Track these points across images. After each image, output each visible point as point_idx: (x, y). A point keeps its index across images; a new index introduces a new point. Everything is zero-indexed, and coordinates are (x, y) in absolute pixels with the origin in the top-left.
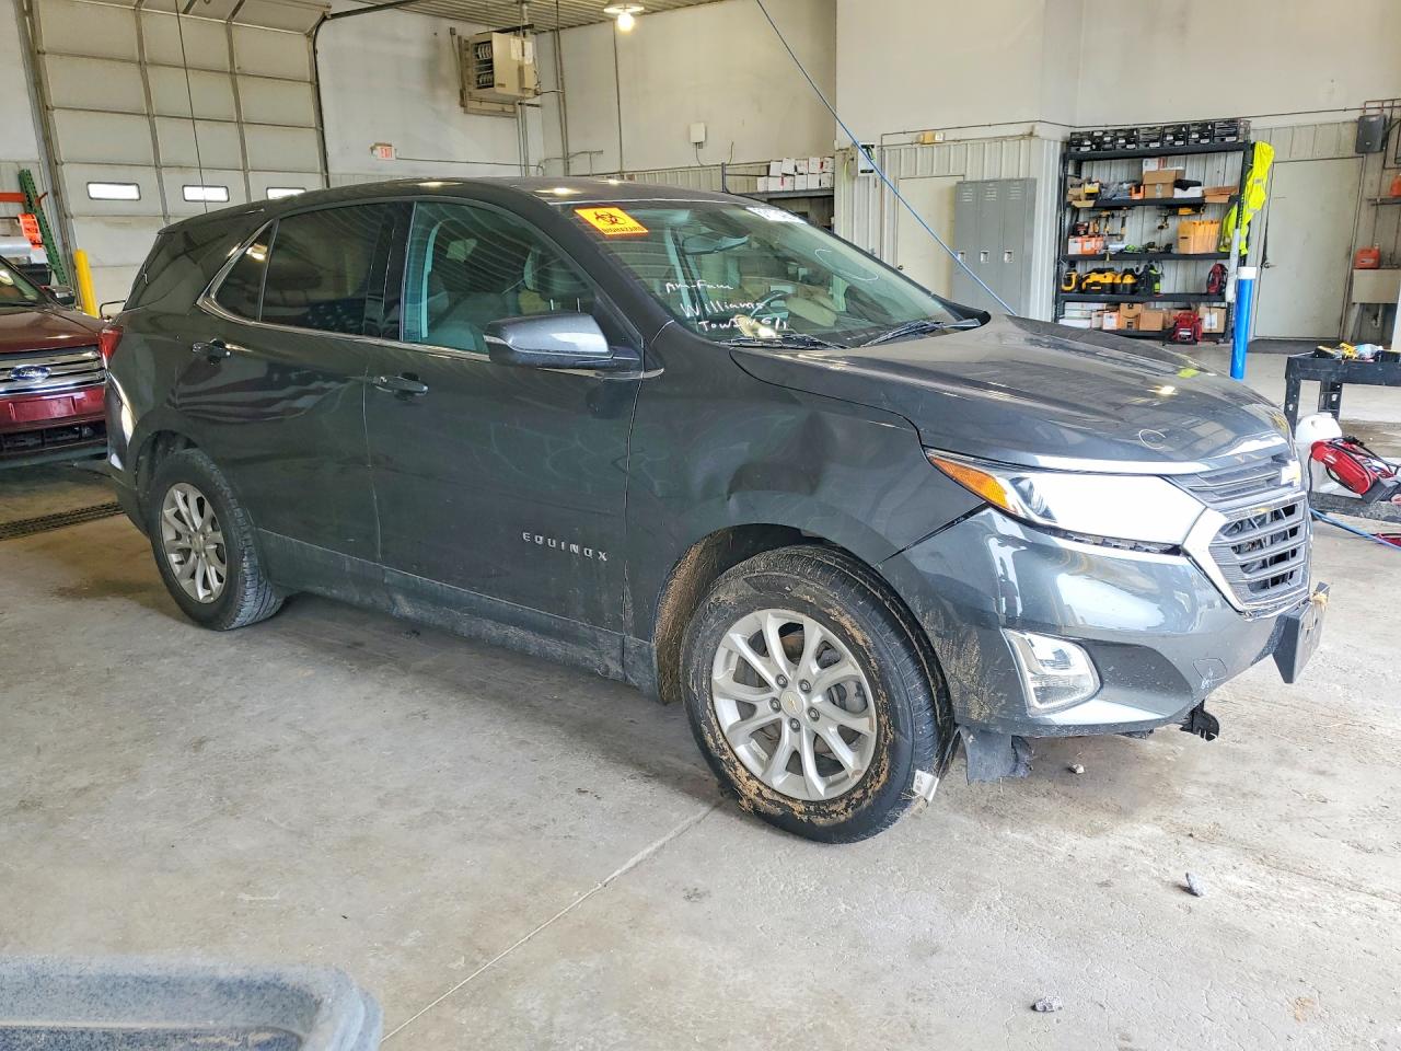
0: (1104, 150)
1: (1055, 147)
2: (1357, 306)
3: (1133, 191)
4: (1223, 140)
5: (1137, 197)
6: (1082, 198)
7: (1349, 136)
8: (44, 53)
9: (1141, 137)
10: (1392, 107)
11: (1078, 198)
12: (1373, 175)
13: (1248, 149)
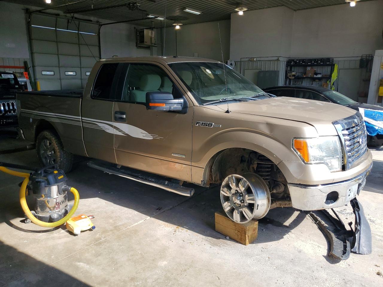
0: (297, 64)
1: (284, 63)
4: (326, 63)
6: (291, 76)
7: (358, 63)
8: (33, 39)
9: (306, 61)
10: (369, 56)
11: (290, 76)
12: (364, 73)
13: (333, 66)
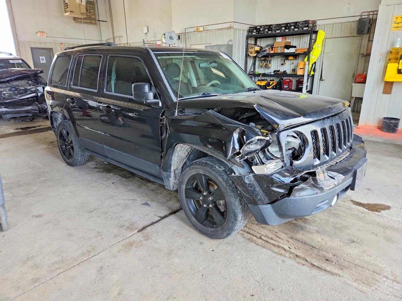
0: (260, 33)
2: (354, 99)
3: (271, 50)
4: (303, 29)
9: (273, 28)
10: (373, 15)
11: (251, 53)
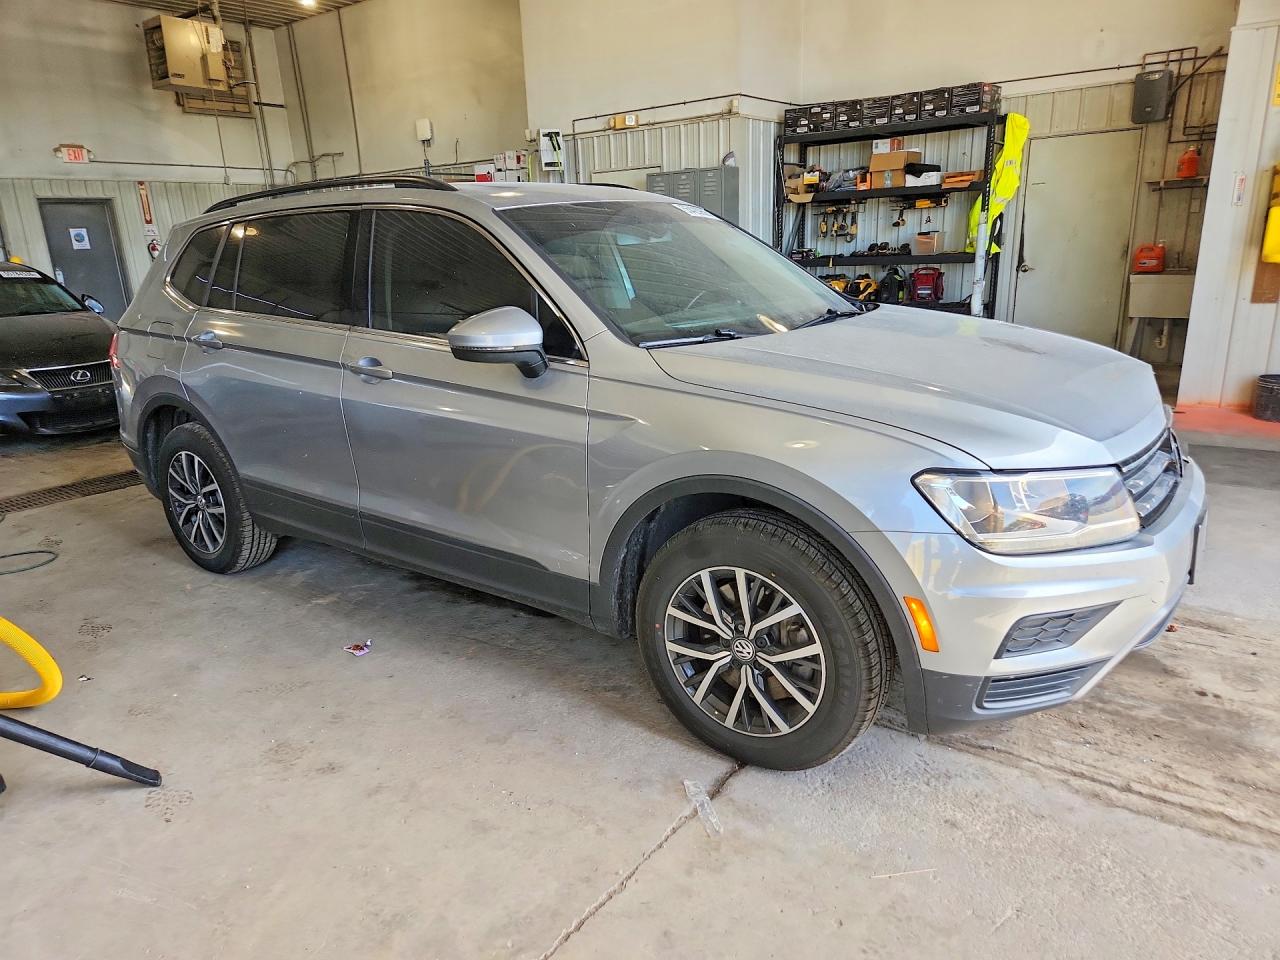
0: (824, 130)
1: (766, 131)
2: (1135, 323)
3: (859, 180)
4: (963, 111)
5: (863, 187)
6: (800, 191)
7: (1124, 99)
9: (866, 111)
10: (1180, 61)
11: (795, 191)
12: (1154, 151)
13: (994, 122)
